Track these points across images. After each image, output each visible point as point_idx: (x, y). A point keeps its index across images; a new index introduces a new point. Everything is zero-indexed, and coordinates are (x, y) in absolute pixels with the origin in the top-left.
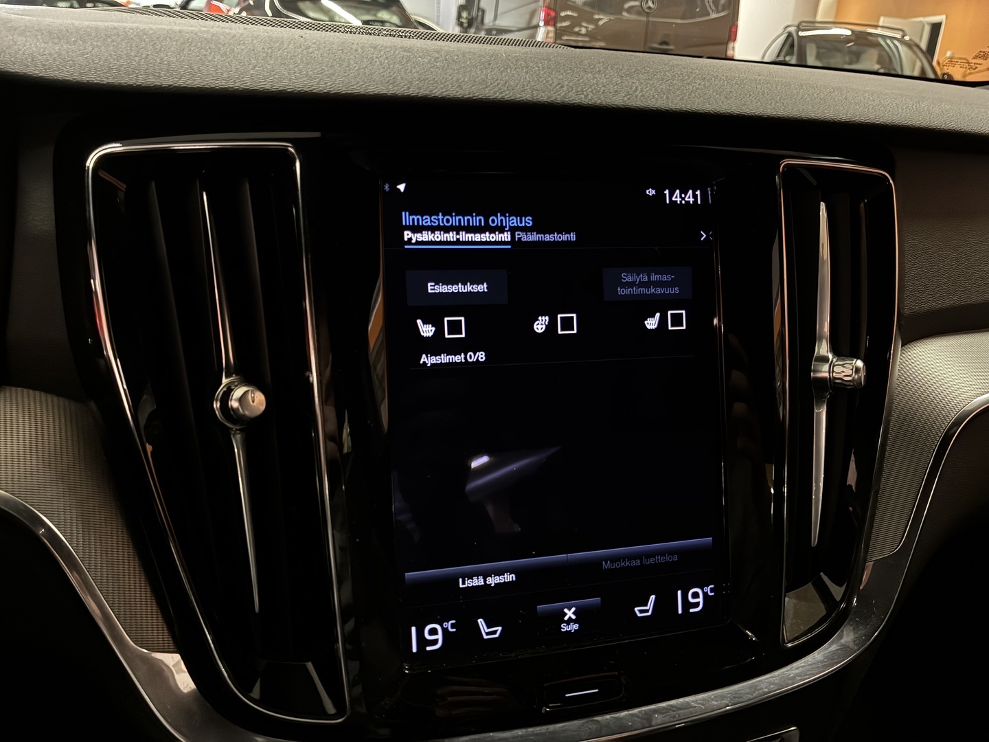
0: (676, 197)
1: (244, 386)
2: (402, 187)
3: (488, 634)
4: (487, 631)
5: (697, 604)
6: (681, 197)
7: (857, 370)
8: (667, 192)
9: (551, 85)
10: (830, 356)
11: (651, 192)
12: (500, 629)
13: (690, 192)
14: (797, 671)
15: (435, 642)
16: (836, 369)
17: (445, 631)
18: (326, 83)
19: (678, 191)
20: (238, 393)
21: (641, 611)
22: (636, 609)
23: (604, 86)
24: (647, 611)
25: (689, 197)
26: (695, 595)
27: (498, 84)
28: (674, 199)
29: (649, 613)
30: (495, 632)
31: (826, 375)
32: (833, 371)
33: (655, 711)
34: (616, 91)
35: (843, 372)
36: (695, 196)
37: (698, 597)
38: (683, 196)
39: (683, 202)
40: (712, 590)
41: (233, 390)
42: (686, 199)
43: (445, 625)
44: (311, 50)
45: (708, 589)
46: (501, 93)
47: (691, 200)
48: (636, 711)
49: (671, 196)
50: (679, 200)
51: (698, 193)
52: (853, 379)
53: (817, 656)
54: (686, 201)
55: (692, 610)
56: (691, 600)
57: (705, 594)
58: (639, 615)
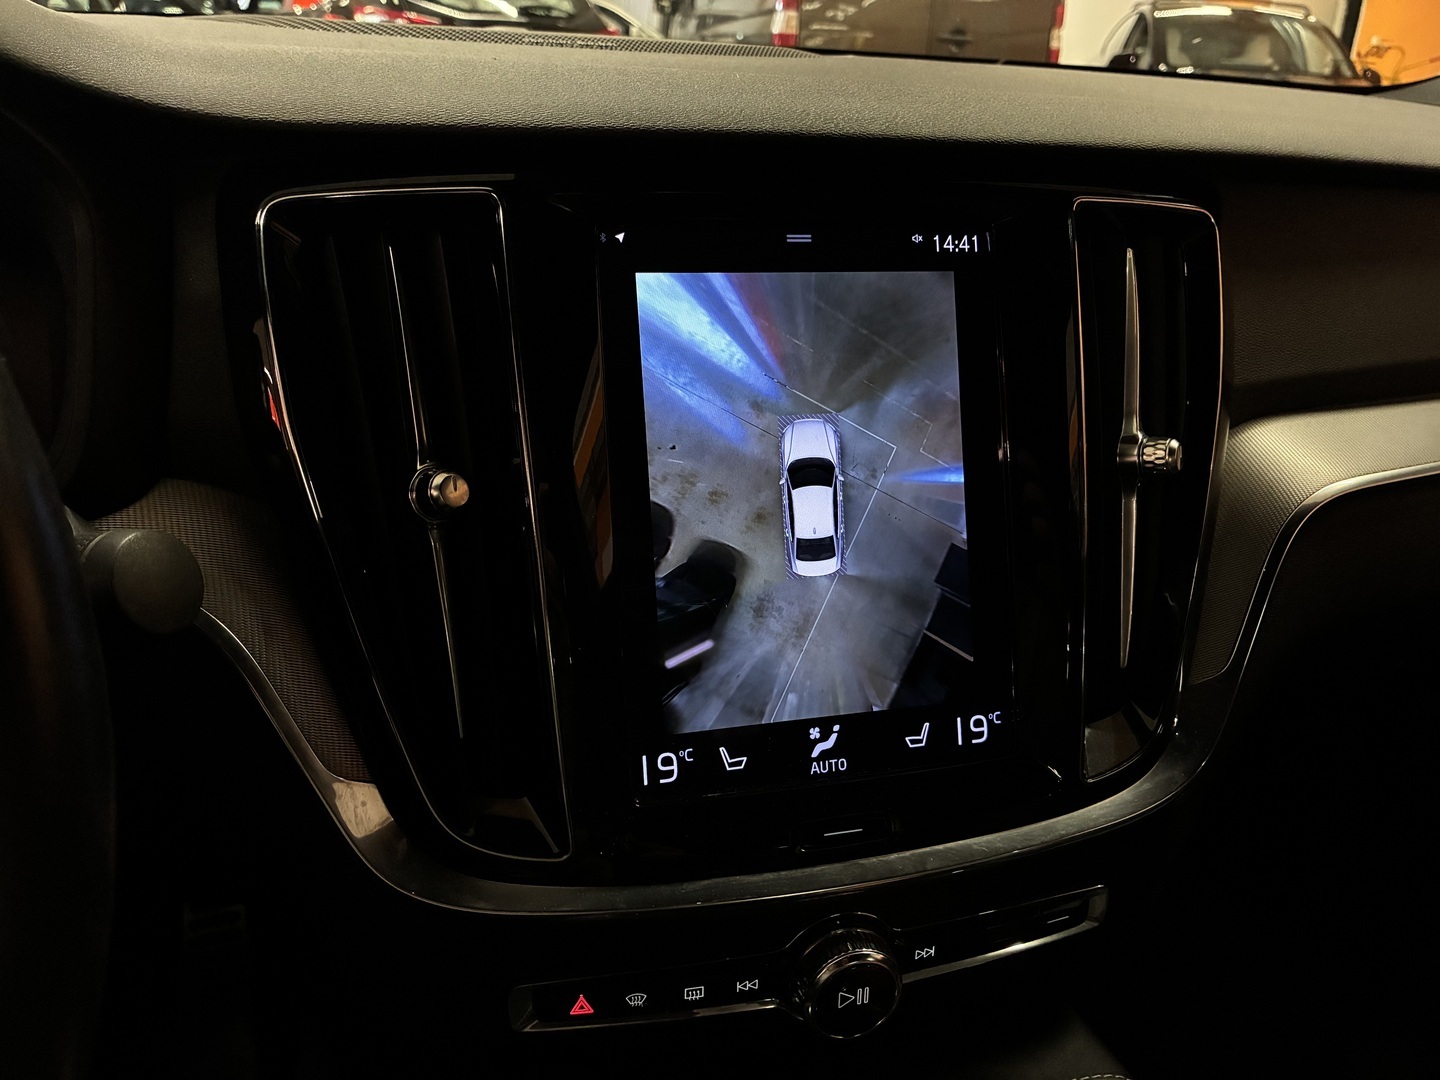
0: (948, 244)
1: (443, 472)
2: (620, 237)
3: (731, 765)
4: (730, 761)
6: (953, 244)
7: (1172, 452)
8: (937, 238)
9: (794, 112)
10: (1140, 436)
11: (918, 238)
12: (745, 759)
13: (965, 237)
14: (1102, 812)
15: (670, 774)
16: (1145, 451)
17: (681, 760)
18: (532, 116)
19: (950, 237)
20: (438, 480)
21: (912, 742)
22: (907, 739)
23: (857, 112)
24: (921, 741)
25: (964, 244)
26: (978, 723)
27: (733, 113)
28: (945, 246)
29: (923, 744)
30: (740, 763)
31: (1136, 459)
32: (1143, 454)
33: (929, 854)
34: (873, 118)
35: (1155, 454)
36: (971, 243)
37: (981, 726)
38: (957, 242)
39: (957, 250)
40: (998, 718)
41: (431, 476)
42: (961, 246)
43: (681, 753)
44: (510, 76)
45: (993, 716)
46: (737, 123)
47: (967, 247)
48: (908, 854)
49: (941, 244)
50: (951, 247)
51: (975, 238)
52: (1167, 462)
53: (1125, 795)
54: (960, 249)
55: (974, 741)
56: (974, 729)
57: (990, 722)
58: (911, 746)
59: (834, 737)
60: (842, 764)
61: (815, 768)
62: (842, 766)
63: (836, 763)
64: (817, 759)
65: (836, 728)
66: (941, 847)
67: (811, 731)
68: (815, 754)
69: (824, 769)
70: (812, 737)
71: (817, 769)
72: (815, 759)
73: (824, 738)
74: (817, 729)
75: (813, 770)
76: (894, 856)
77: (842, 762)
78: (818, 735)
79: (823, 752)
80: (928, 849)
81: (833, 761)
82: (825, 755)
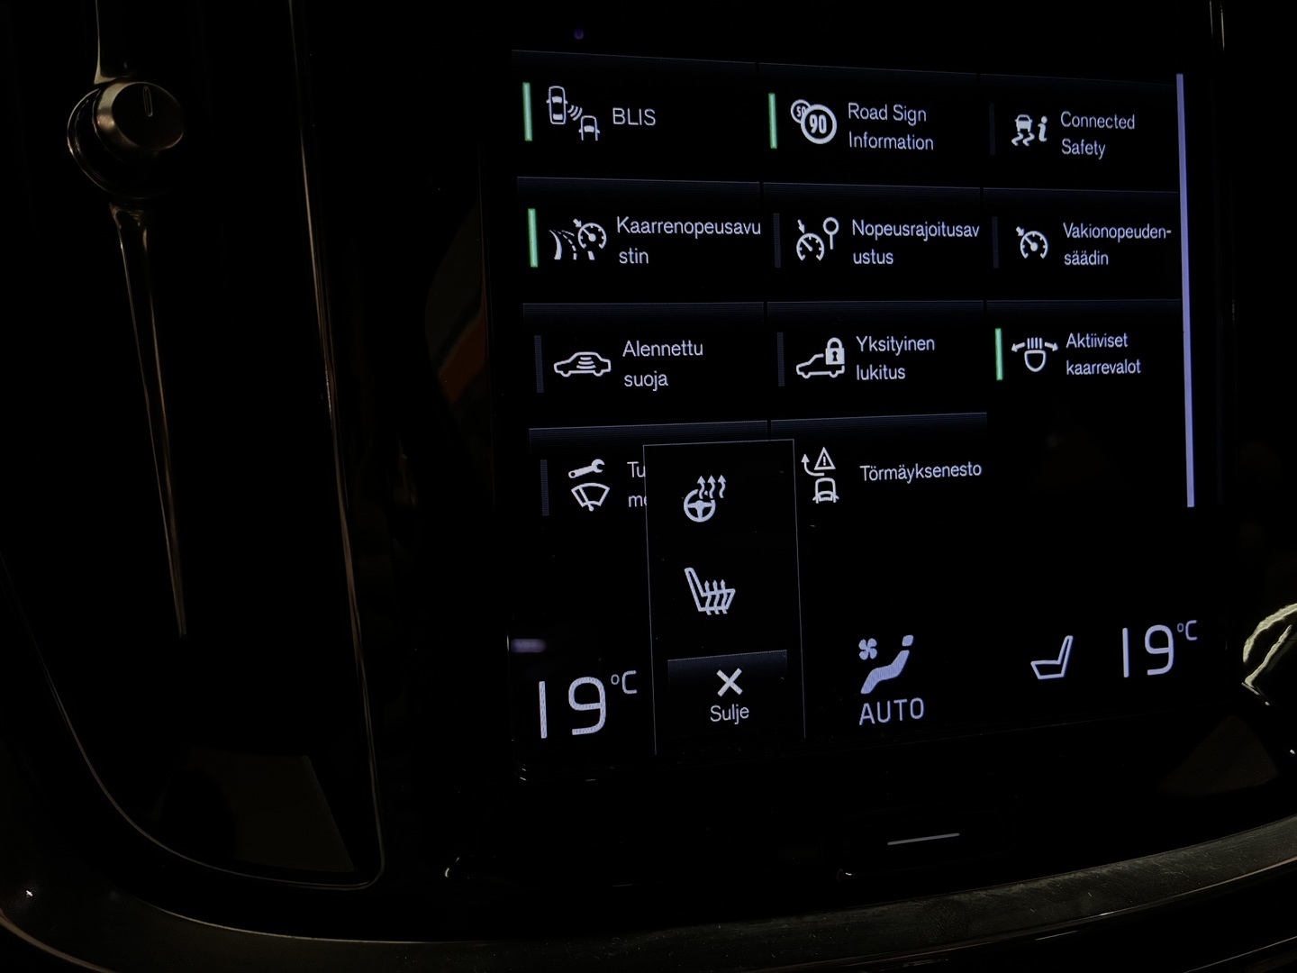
5: (1162, 660)
15: (592, 717)
17: (613, 693)
21: (1043, 670)
22: (1033, 664)
24: (1057, 669)
26: (1159, 640)
29: (1062, 675)
33: (1086, 884)
37: (1164, 645)
40: (1193, 631)
43: (614, 679)
45: (1185, 627)
48: (1043, 883)
55: (1151, 672)
56: (1150, 650)
57: (1179, 638)
58: (1040, 677)
59: (903, 657)
60: (916, 708)
61: (866, 714)
62: (916, 712)
63: (906, 706)
64: (872, 698)
65: (908, 640)
66: (1103, 870)
67: (862, 645)
68: (867, 688)
69: (884, 716)
70: (863, 656)
71: (871, 716)
72: (867, 698)
73: (885, 658)
74: (873, 642)
75: (863, 717)
76: (1018, 888)
77: (917, 704)
78: (874, 654)
79: (882, 685)
80: (1080, 874)
81: (900, 702)
82: (884, 688)
